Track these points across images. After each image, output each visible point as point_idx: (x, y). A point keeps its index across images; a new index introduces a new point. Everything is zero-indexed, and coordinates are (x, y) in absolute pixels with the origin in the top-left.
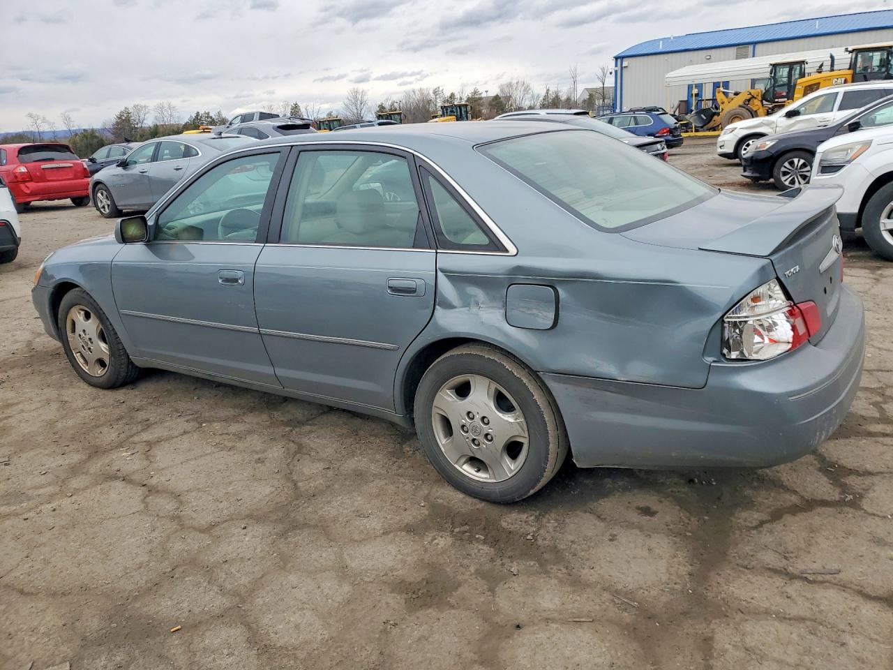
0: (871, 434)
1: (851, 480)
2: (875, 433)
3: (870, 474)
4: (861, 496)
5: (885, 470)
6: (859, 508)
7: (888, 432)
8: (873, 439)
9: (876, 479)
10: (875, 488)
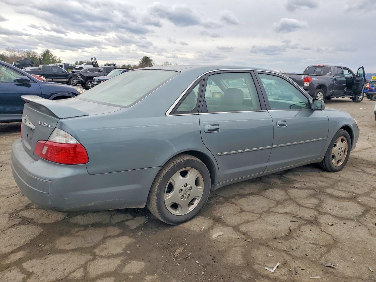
0: (20, 249)
1: (17, 221)
2: (19, 251)
3: (11, 227)
4: (10, 217)
5: (6, 232)
6: (9, 214)
7: (12, 255)
8: (18, 246)
9: (8, 225)
10: (6, 222)
